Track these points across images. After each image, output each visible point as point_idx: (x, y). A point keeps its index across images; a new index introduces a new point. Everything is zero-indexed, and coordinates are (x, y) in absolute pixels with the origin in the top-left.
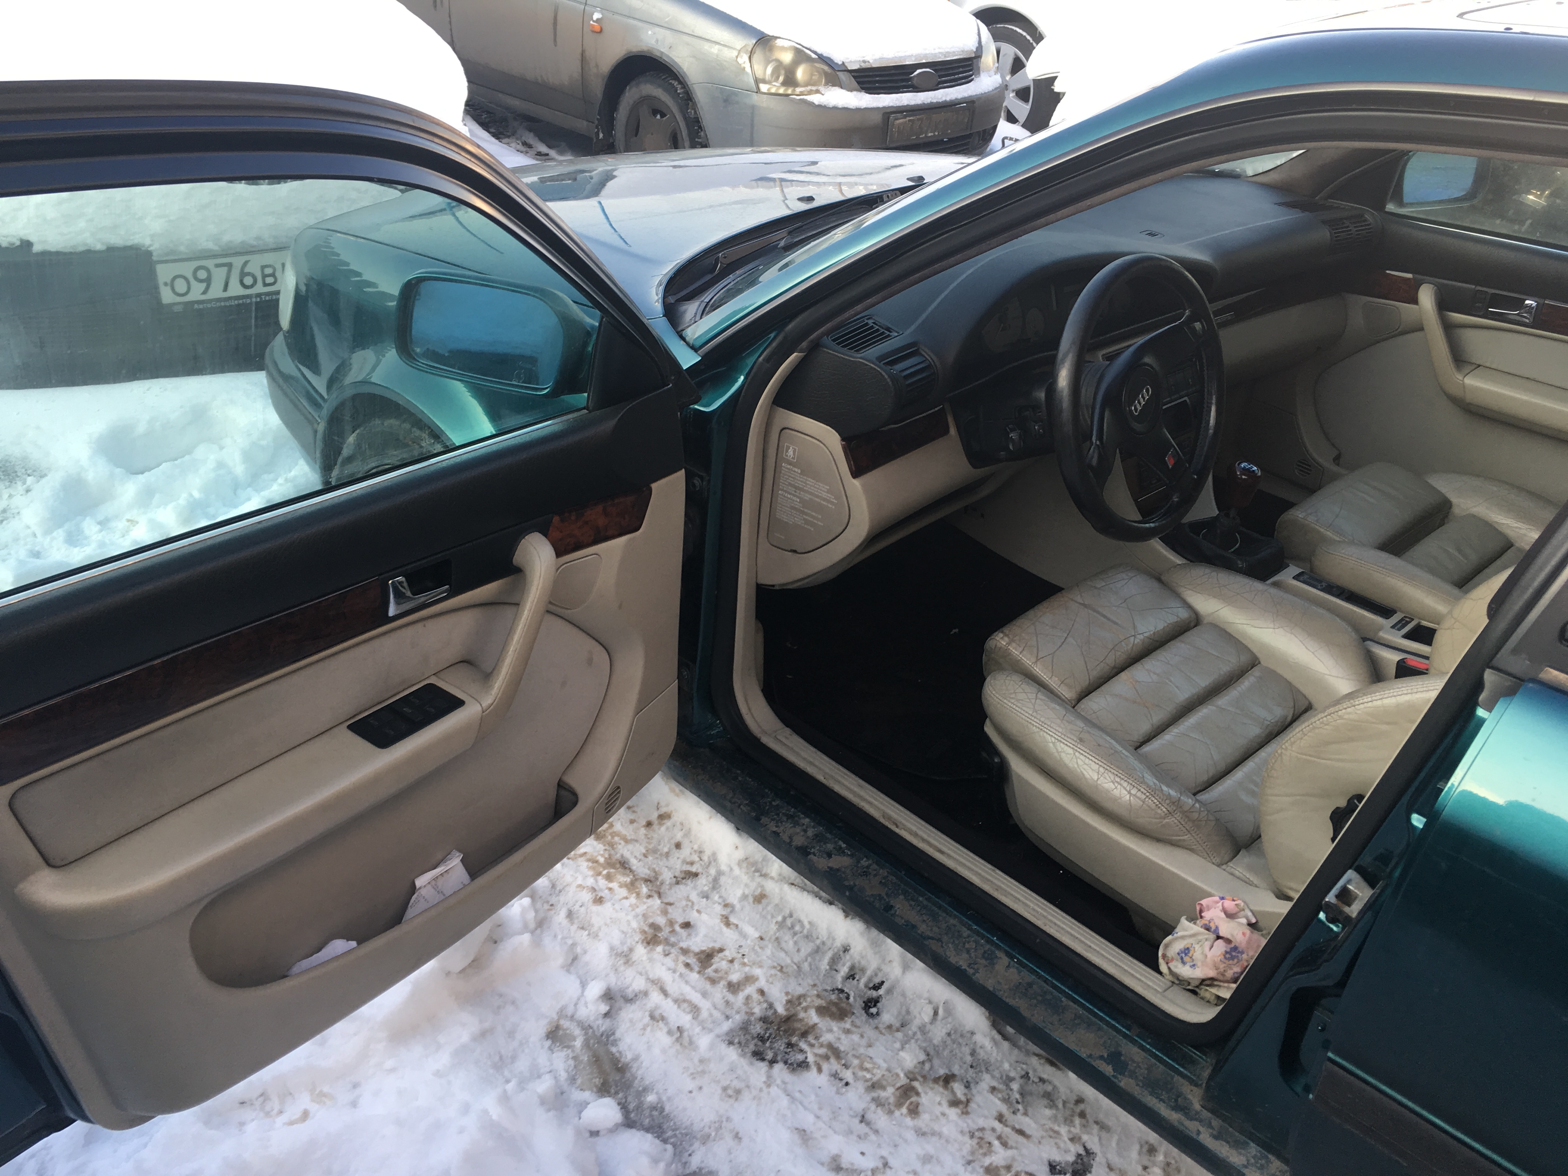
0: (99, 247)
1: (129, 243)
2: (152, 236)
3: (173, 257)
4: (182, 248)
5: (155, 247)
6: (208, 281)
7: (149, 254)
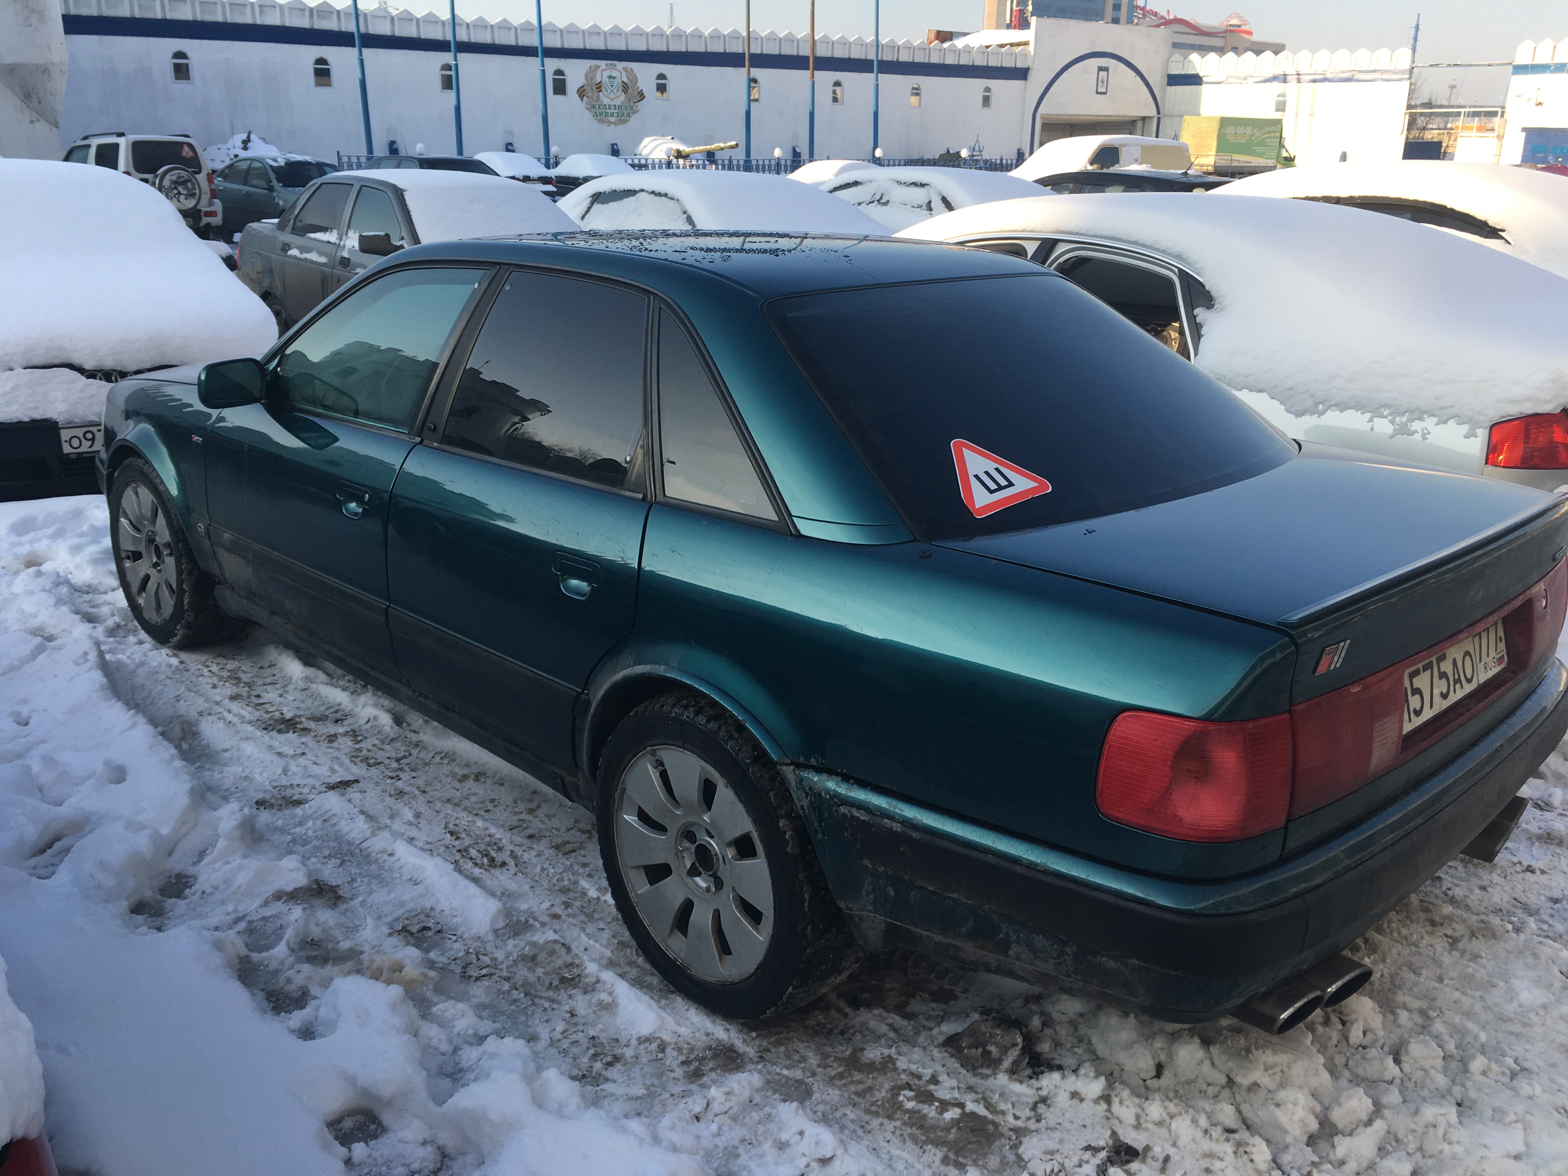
0: (26, 419)
1: (44, 417)
2: (59, 413)
3: (71, 425)
4: (77, 420)
5: (61, 419)
6: (93, 439)
7: (57, 423)
